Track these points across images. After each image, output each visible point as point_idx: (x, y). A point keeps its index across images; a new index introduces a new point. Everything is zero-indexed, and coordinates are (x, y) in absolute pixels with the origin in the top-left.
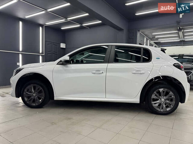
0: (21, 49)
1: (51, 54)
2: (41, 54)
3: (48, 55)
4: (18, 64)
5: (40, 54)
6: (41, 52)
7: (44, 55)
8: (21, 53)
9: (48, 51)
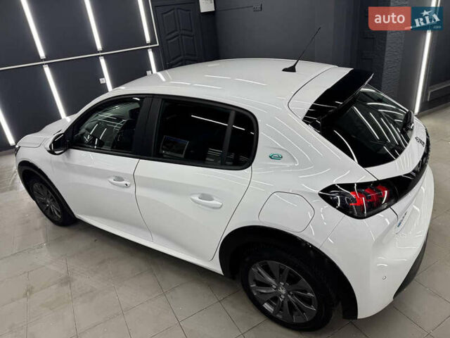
0: (99, 46)
1: (177, 38)
2: (151, 44)
3: (169, 42)
4: (102, 81)
5: (148, 44)
6: (148, 39)
7: (158, 45)
8: (102, 55)
9: (167, 33)
